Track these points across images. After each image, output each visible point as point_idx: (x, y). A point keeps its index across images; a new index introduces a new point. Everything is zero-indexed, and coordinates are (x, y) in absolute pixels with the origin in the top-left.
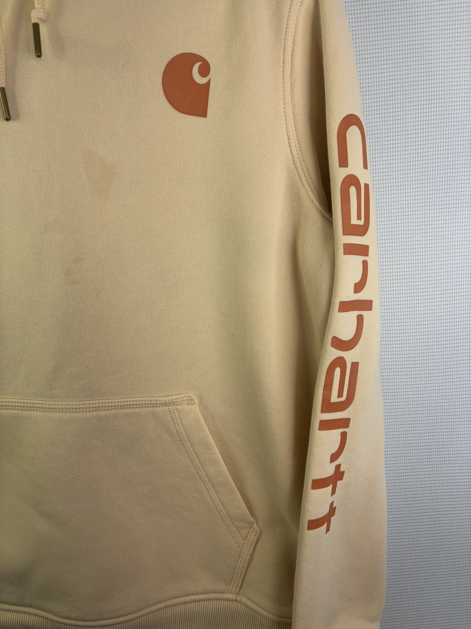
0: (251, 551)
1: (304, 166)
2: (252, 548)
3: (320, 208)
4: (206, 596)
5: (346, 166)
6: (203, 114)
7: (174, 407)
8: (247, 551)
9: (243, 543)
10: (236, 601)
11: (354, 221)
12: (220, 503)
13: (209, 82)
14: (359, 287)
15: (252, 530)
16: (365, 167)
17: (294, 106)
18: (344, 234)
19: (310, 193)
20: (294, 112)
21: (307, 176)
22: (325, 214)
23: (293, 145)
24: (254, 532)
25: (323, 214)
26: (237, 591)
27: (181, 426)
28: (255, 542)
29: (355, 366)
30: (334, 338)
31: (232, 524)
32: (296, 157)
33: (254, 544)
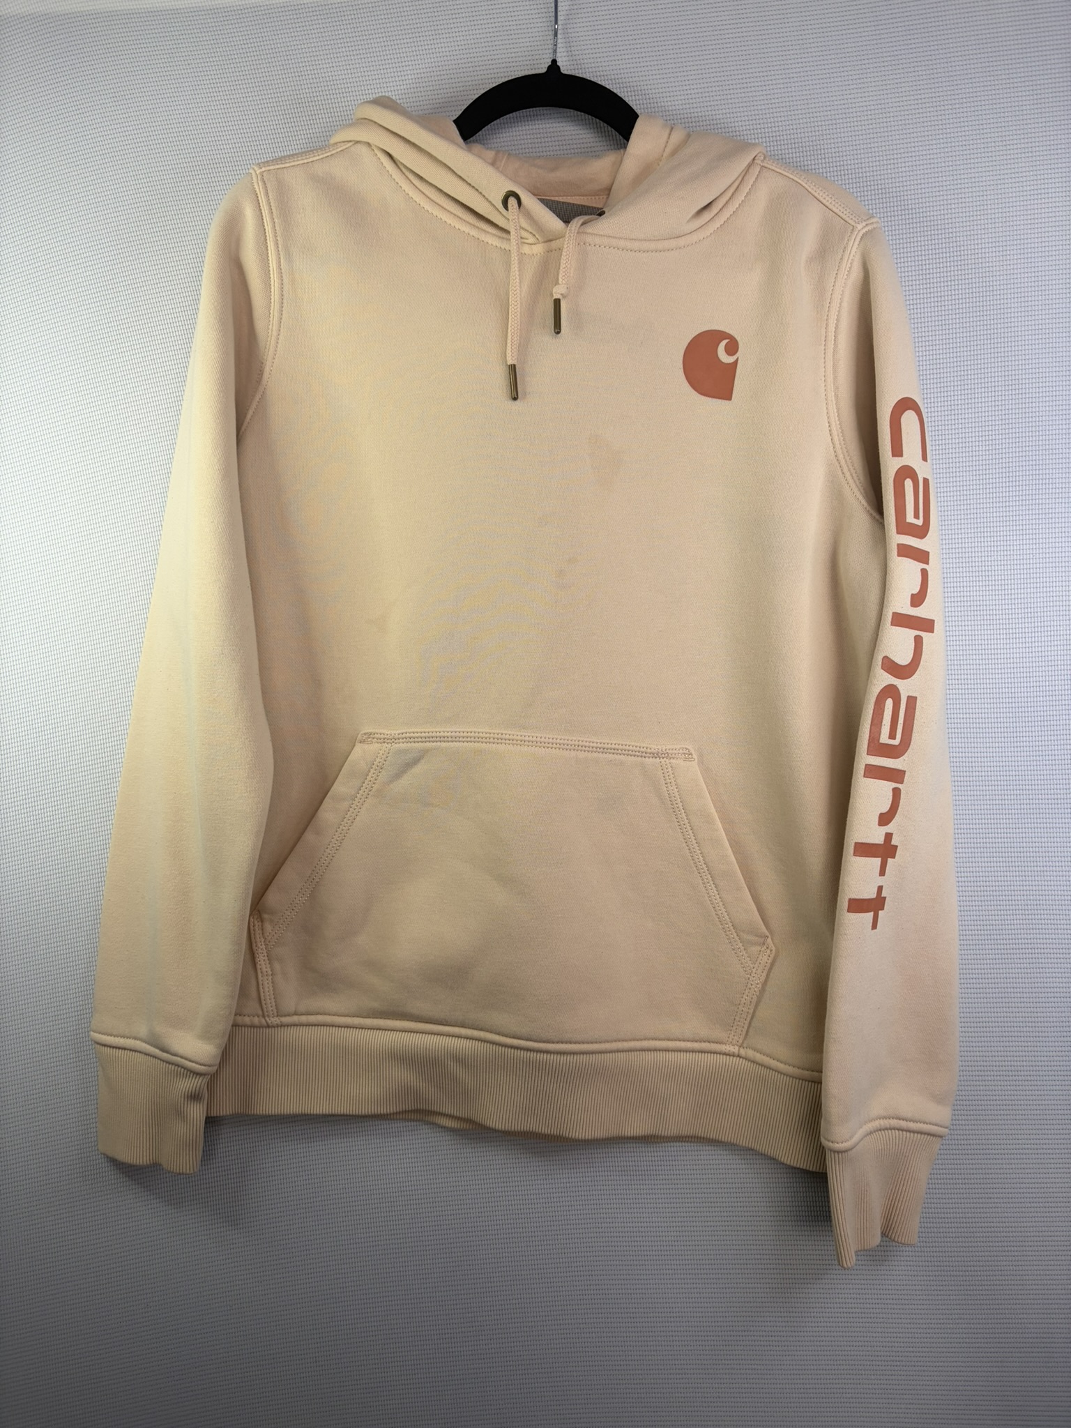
0: (763, 979)
1: (848, 458)
2: (764, 974)
3: (868, 508)
4: (696, 1046)
5: (901, 455)
6: (729, 397)
7: (668, 761)
8: (757, 979)
9: (752, 966)
10: (738, 1056)
11: (910, 518)
12: (721, 904)
13: (736, 361)
14: (917, 600)
15: (765, 947)
16: (925, 458)
17: (837, 388)
18: (898, 532)
19: (856, 490)
20: (836, 396)
21: (853, 471)
22: (875, 514)
23: (835, 433)
24: (768, 951)
25: (871, 514)
26: (741, 1041)
27: (675, 787)
28: (768, 965)
29: (912, 701)
30: (886, 658)
31: (737, 938)
32: (838, 447)
33: (767, 969)
